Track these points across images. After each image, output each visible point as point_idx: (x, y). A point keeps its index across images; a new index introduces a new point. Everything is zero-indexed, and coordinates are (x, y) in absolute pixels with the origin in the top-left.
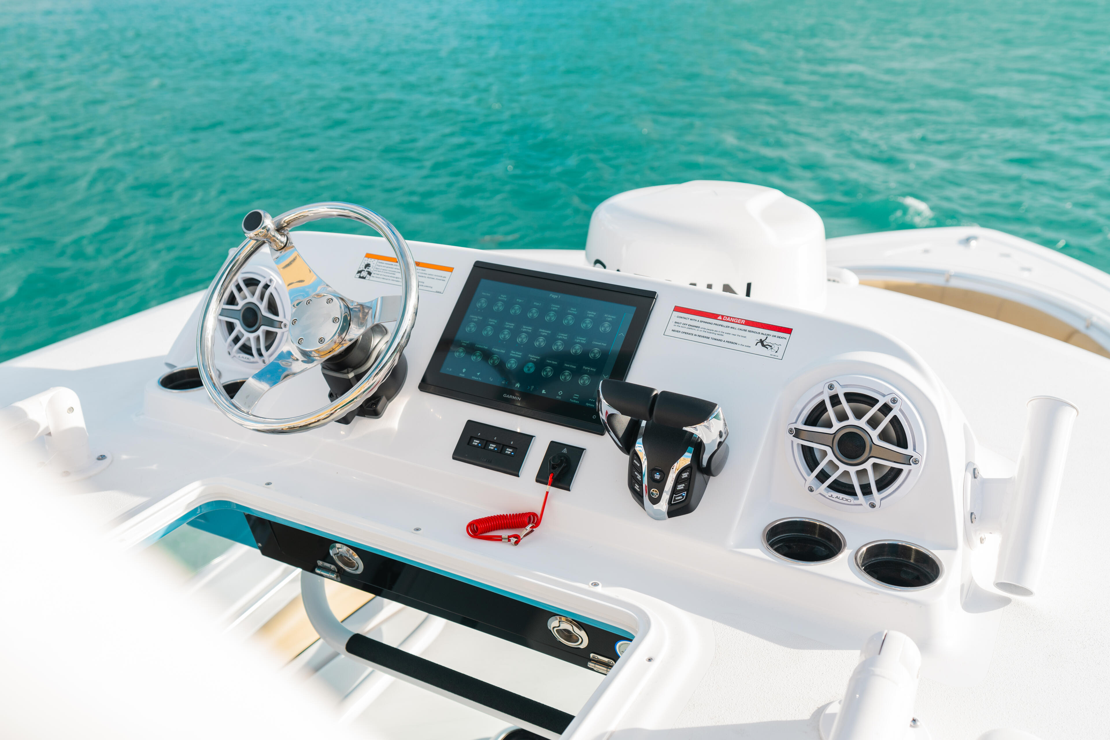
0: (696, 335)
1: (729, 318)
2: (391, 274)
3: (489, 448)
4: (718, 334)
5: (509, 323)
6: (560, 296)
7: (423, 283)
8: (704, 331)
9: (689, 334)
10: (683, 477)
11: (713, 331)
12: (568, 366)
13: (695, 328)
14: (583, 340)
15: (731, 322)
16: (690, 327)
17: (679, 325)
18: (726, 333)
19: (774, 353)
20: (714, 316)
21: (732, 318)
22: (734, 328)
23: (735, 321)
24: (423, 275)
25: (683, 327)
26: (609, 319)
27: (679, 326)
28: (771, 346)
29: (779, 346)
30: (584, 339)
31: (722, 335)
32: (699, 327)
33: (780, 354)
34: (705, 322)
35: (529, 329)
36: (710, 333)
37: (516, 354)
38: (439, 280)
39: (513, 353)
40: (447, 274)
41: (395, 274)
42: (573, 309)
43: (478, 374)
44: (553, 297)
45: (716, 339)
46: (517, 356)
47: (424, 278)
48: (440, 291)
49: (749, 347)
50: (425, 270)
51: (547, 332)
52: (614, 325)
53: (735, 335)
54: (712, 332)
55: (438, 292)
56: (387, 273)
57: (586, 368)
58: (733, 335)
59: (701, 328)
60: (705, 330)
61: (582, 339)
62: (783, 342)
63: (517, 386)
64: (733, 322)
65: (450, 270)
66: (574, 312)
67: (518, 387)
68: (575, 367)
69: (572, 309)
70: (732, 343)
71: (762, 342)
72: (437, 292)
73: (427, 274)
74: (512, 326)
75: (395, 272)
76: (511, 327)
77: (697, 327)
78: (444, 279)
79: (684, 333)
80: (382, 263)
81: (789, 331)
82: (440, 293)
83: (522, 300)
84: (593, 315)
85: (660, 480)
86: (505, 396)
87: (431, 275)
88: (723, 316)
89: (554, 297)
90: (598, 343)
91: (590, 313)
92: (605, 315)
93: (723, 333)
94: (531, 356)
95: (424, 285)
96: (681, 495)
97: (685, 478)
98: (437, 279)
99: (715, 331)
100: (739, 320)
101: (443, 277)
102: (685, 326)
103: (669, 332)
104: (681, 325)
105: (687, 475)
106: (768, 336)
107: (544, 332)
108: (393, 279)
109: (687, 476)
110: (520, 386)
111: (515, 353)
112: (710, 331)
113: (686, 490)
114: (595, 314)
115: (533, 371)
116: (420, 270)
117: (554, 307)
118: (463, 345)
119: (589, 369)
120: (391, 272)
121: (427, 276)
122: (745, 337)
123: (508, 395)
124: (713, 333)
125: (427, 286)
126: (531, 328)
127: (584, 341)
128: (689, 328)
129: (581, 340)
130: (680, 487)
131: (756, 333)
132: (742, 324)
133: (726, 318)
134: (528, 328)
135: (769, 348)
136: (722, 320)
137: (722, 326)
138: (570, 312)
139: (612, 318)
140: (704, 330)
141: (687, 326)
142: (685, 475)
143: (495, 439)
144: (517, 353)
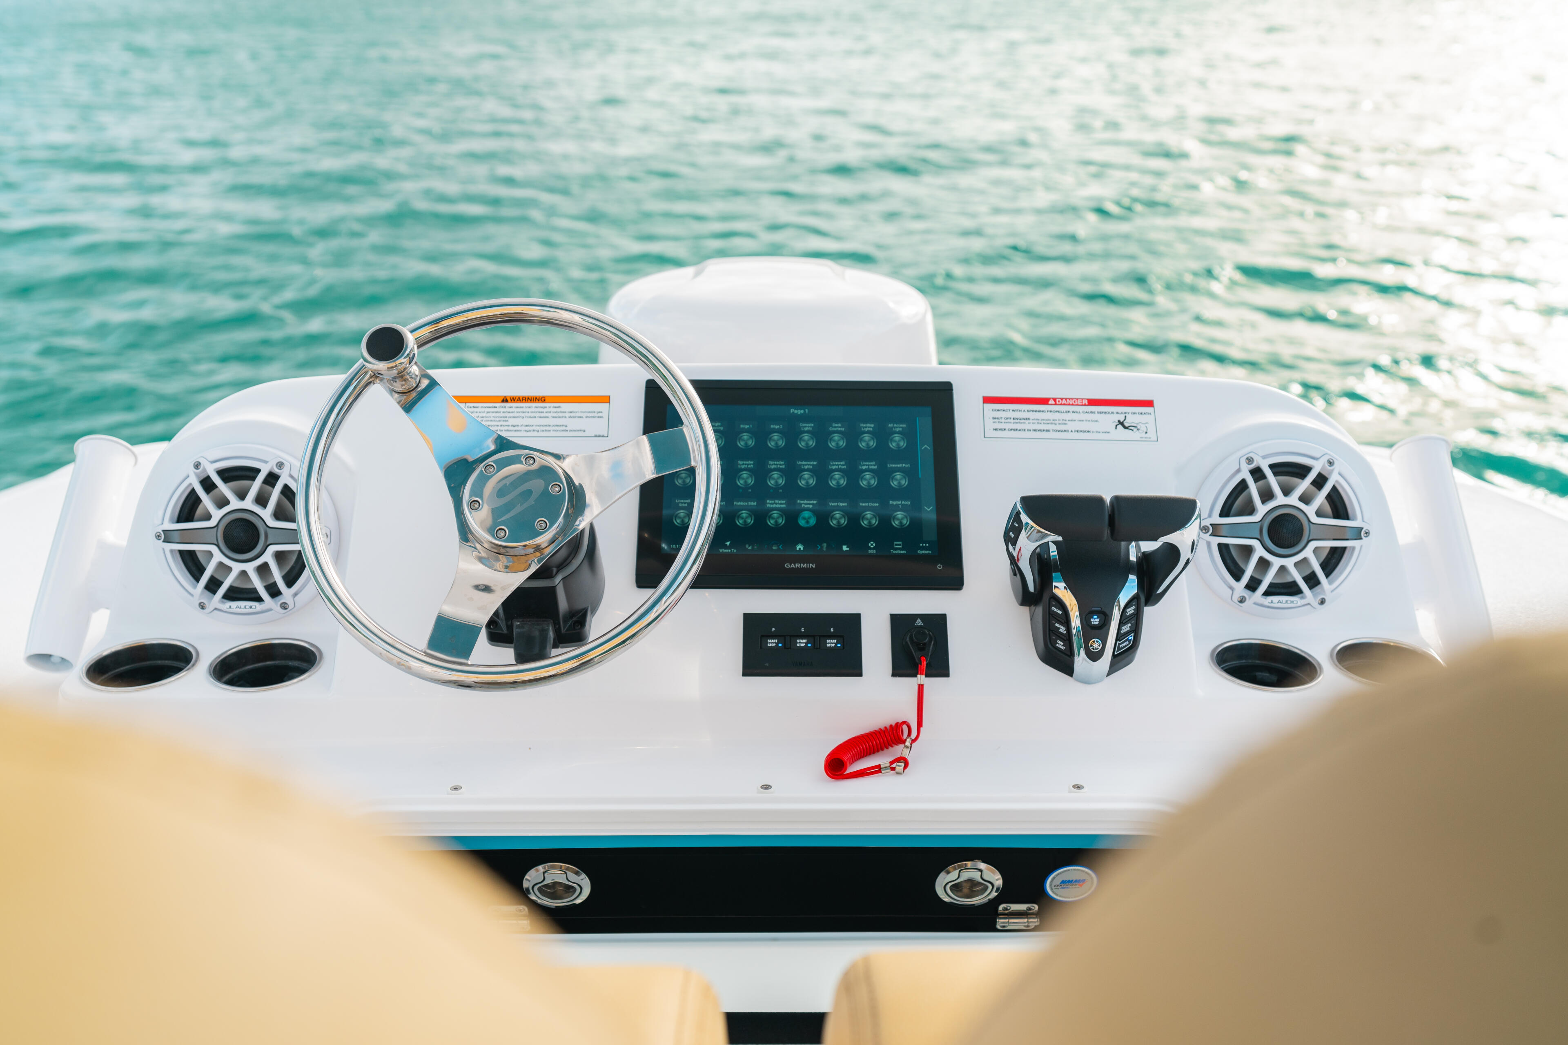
0: (1029, 430)
1: (1064, 400)
2: (500, 421)
3: (798, 646)
4: (1060, 424)
5: (744, 461)
6: (807, 410)
7: (566, 426)
8: (1038, 423)
9: (1020, 430)
10: (1128, 614)
11: (1050, 420)
12: (867, 504)
13: (1024, 421)
14: (871, 465)
15: (1069, 405)
16: (1017, 421)
17: (1000, 420)
18: (1069, 420)
19: (1144, 435)
20: (1044, 401)
21: (1068, 400)
22: (1076, 412)
23: (1074, 402)
24: (561, 415)
25: (1007, 423)
26: (898, 430)
27: (1001, 422)
28: (1136, 427)
29: (1147, 425)
30: (872, 463)
31: (1065, 424)
32: (1029, 419)
33: (1152, 434)
34: (1033, 411)
35: (781, 465)
36: (1048, 424)
37: (776, 504)
38: (592, 417)
39: (770, 504)
40: (603, 407)
41: (507, 421)
42: (836, 425)
43: (728, 543)
44: (797, 413)
45: (1059, 431)
46: (778, 506)
47: (564, 419)
48: (602, 434)
49: (1108, 432)
50: (559, 407)
51: (811, 463)
52: (909, 435)
53: (1083, 421)
54: (1049, 422)
55: (600, 436)
56: (491, 421)
57: (895, 503)
58: (1080, 421)
59: (1033, 420)
60: (1040, 421)
61: (870, 463)
62: (1149, 419)
63: (800, 549)
64: (1072, 405)
65: (606, 399)
66: (840, 429)
67: (802, 549)
68: (877, 505)
69: (834, 425)
70: (1084, 432)
71: (1121, 423)
72: (596, 436)
73: (566, 412)
74: (750, 464)
75: (506, 417)
76: (749, 466)
77: (1026, 419)
78: (600, 415)
79: (1011, 430)
80: (474, 407)
81: (1149, 404)
82: (603, 436)
83: (749, 425)
84: (871, 427)
85: (1099, 626)
86: (787, 565)
87: (574, 412)
88: (1055, 400)
89: (799, 413)
90: (896, 466)
91: (864, 425)
92: (890, 425)
93: (1066, 420)
94: (802, 502)
95: (567, 429)
96: (1128, 640)
97: (1131, 615)
98: (587, 417)
99: (1053, 420)
100: (1079, 400)
101: (598, 413)
102: (1009, 420)
103: (990, 433)
104: (1003, 420)
105: (1134, 609)
106: (1126, 415)
107: (806, 465)
108: (507, 428)
109: (1133, 611)
110: (804, 548)
111: (773, 502)
112: (1048, 421)
113: (1133, 631)
114: (872, 426)
115: (815, 522)
116: (550, 407)
117: (805, 427)
118: (681, 507)
119: (899, 503)
120: (498, 419)
121: (567, 415)
122: (1096, 421)
123: (793, 564)
124: (1052, 423)
125: (575, 431)
126: (782, 463)
127: (874, 465)
128: (1017, 423)
129: (868, 465)
130: (1126, 628)
131: (1109, 413)
132: (1085, 405)
133: (1060, 400)
134: (778, 463)
135: (1135, 429)
136: (1056, 404)
137: (1059, 412)
138: (833, 429)
139: (902, 428)
140: (1038, 421)
141: (1012, 420)
142: (1131, 611)
143: (803, 631)
144: (777, 501)
